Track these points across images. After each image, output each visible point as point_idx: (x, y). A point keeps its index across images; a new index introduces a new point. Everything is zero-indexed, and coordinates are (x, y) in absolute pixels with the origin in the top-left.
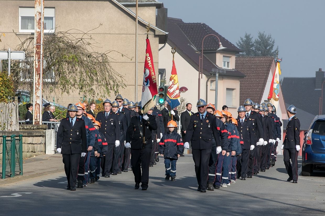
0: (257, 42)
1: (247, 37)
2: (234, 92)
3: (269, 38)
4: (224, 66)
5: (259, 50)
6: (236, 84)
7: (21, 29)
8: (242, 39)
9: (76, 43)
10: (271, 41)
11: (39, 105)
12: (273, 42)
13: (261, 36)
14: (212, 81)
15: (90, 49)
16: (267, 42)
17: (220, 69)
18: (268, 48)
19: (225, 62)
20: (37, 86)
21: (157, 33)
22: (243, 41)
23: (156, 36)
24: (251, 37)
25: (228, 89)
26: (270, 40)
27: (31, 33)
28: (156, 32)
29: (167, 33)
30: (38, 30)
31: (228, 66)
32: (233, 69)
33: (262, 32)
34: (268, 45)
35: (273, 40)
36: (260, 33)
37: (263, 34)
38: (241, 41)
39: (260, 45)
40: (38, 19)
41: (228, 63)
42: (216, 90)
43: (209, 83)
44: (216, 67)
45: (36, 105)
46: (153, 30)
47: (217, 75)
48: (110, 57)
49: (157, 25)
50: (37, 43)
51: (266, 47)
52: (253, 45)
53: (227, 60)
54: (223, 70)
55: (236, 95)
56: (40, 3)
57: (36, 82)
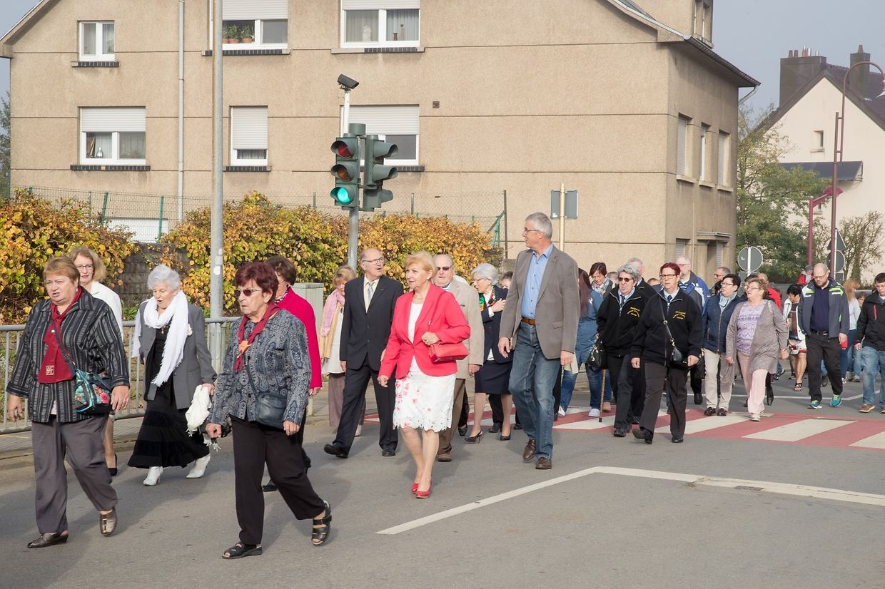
7: (347, 40)
21: (662, 39)
27: (365, 49)
28: (659, 35)
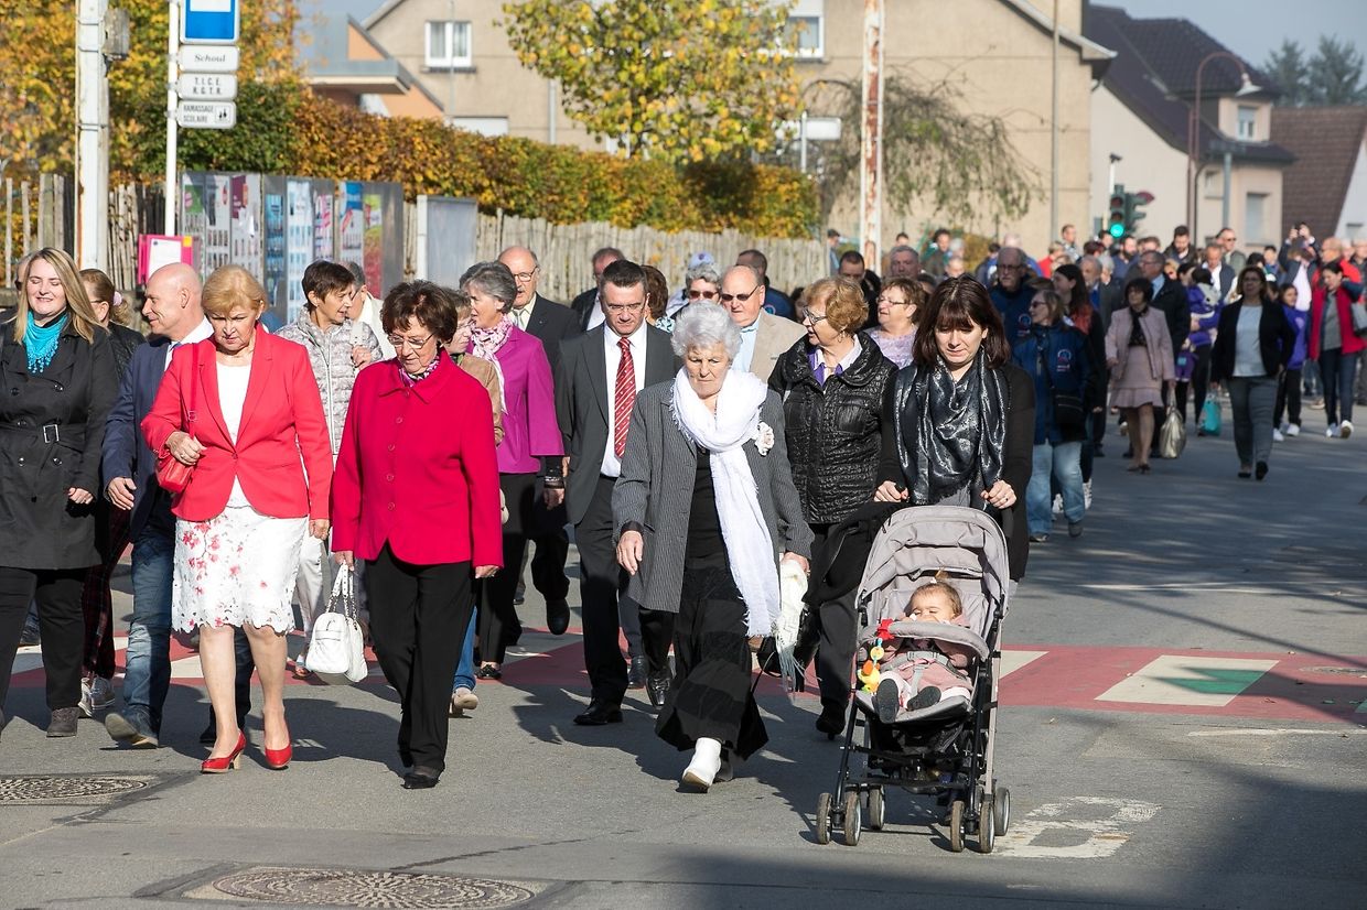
0: (1315, 63)
1: (1290, 50)
2: (1266, 203)
3: (1349, 52)
4: (1241, 131)
5: (1322, 85)
6: (1270, 182)
8: (1274, 55)
9: (932, 93)
10: (1354, 61)
11: (874, 245)
12: (1361, 63)
13: (1328, 48)
14: (1209, 174)
15: (963, 109)
16: (1342, 62)
17: (1230, 142)
18: (1346, 79)
19: (1242, 123)
20: (870, 200)
21: (1087, 55)
22: (1276, 61)
23: (1083, 62)
24: (1298, 49)
25: (1251, 195)
26: (1353, 56)
28: (1083, 52)
29: (1113, 54)
30: (873, 69)
31: (1251, 132)
32: (1264, 142)
33: (1329, 36)
34: (1346, 70)
35: (1359, 58)
36: (1323, 39)
37: (1332, 43)
38: (1271, 61)
39: (1324, 70)
40: (871, 44)
41: (1251, 125)
42: (1225, 199)
43: (1201, 179)
44: (1219, 137)
45: (866, 245)
46: (1078, 48)
47: (1228, 158)
48: (1011, 123)
49: (1084, 33)
50: (870, 99)
51: (1340, 76)
52: (1303, 72)
53: (1248, 115)
54: (1238, 144)
55: (1273, 209)
56: (876, 5)
57: (868, 190)
